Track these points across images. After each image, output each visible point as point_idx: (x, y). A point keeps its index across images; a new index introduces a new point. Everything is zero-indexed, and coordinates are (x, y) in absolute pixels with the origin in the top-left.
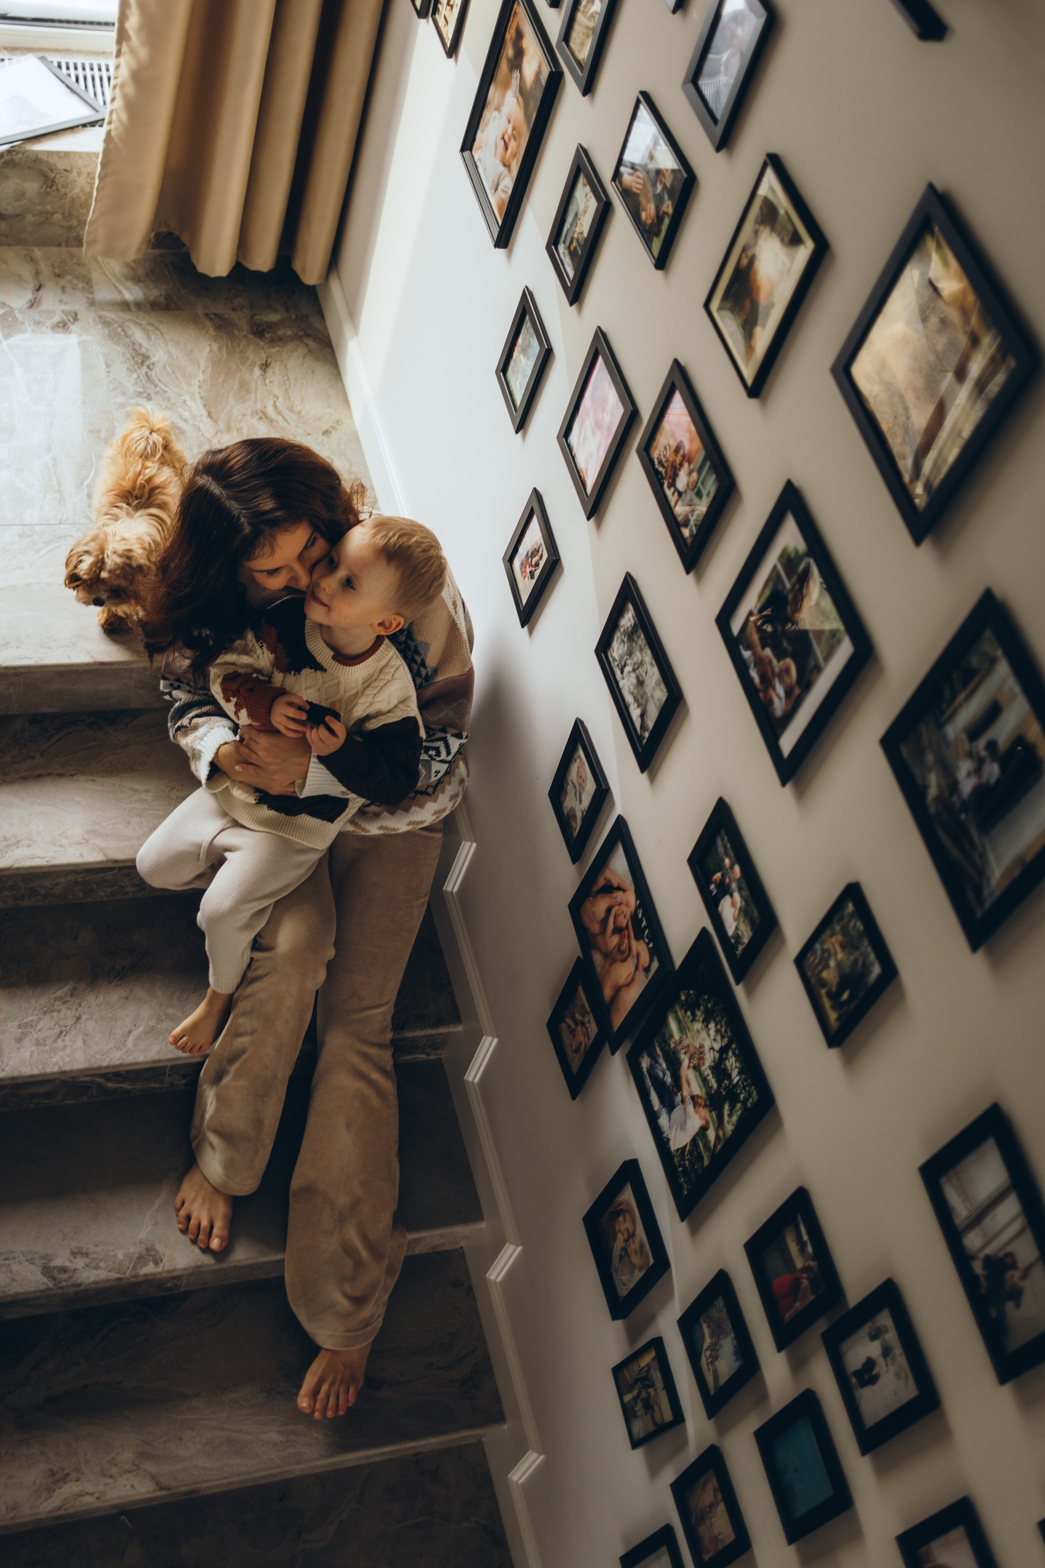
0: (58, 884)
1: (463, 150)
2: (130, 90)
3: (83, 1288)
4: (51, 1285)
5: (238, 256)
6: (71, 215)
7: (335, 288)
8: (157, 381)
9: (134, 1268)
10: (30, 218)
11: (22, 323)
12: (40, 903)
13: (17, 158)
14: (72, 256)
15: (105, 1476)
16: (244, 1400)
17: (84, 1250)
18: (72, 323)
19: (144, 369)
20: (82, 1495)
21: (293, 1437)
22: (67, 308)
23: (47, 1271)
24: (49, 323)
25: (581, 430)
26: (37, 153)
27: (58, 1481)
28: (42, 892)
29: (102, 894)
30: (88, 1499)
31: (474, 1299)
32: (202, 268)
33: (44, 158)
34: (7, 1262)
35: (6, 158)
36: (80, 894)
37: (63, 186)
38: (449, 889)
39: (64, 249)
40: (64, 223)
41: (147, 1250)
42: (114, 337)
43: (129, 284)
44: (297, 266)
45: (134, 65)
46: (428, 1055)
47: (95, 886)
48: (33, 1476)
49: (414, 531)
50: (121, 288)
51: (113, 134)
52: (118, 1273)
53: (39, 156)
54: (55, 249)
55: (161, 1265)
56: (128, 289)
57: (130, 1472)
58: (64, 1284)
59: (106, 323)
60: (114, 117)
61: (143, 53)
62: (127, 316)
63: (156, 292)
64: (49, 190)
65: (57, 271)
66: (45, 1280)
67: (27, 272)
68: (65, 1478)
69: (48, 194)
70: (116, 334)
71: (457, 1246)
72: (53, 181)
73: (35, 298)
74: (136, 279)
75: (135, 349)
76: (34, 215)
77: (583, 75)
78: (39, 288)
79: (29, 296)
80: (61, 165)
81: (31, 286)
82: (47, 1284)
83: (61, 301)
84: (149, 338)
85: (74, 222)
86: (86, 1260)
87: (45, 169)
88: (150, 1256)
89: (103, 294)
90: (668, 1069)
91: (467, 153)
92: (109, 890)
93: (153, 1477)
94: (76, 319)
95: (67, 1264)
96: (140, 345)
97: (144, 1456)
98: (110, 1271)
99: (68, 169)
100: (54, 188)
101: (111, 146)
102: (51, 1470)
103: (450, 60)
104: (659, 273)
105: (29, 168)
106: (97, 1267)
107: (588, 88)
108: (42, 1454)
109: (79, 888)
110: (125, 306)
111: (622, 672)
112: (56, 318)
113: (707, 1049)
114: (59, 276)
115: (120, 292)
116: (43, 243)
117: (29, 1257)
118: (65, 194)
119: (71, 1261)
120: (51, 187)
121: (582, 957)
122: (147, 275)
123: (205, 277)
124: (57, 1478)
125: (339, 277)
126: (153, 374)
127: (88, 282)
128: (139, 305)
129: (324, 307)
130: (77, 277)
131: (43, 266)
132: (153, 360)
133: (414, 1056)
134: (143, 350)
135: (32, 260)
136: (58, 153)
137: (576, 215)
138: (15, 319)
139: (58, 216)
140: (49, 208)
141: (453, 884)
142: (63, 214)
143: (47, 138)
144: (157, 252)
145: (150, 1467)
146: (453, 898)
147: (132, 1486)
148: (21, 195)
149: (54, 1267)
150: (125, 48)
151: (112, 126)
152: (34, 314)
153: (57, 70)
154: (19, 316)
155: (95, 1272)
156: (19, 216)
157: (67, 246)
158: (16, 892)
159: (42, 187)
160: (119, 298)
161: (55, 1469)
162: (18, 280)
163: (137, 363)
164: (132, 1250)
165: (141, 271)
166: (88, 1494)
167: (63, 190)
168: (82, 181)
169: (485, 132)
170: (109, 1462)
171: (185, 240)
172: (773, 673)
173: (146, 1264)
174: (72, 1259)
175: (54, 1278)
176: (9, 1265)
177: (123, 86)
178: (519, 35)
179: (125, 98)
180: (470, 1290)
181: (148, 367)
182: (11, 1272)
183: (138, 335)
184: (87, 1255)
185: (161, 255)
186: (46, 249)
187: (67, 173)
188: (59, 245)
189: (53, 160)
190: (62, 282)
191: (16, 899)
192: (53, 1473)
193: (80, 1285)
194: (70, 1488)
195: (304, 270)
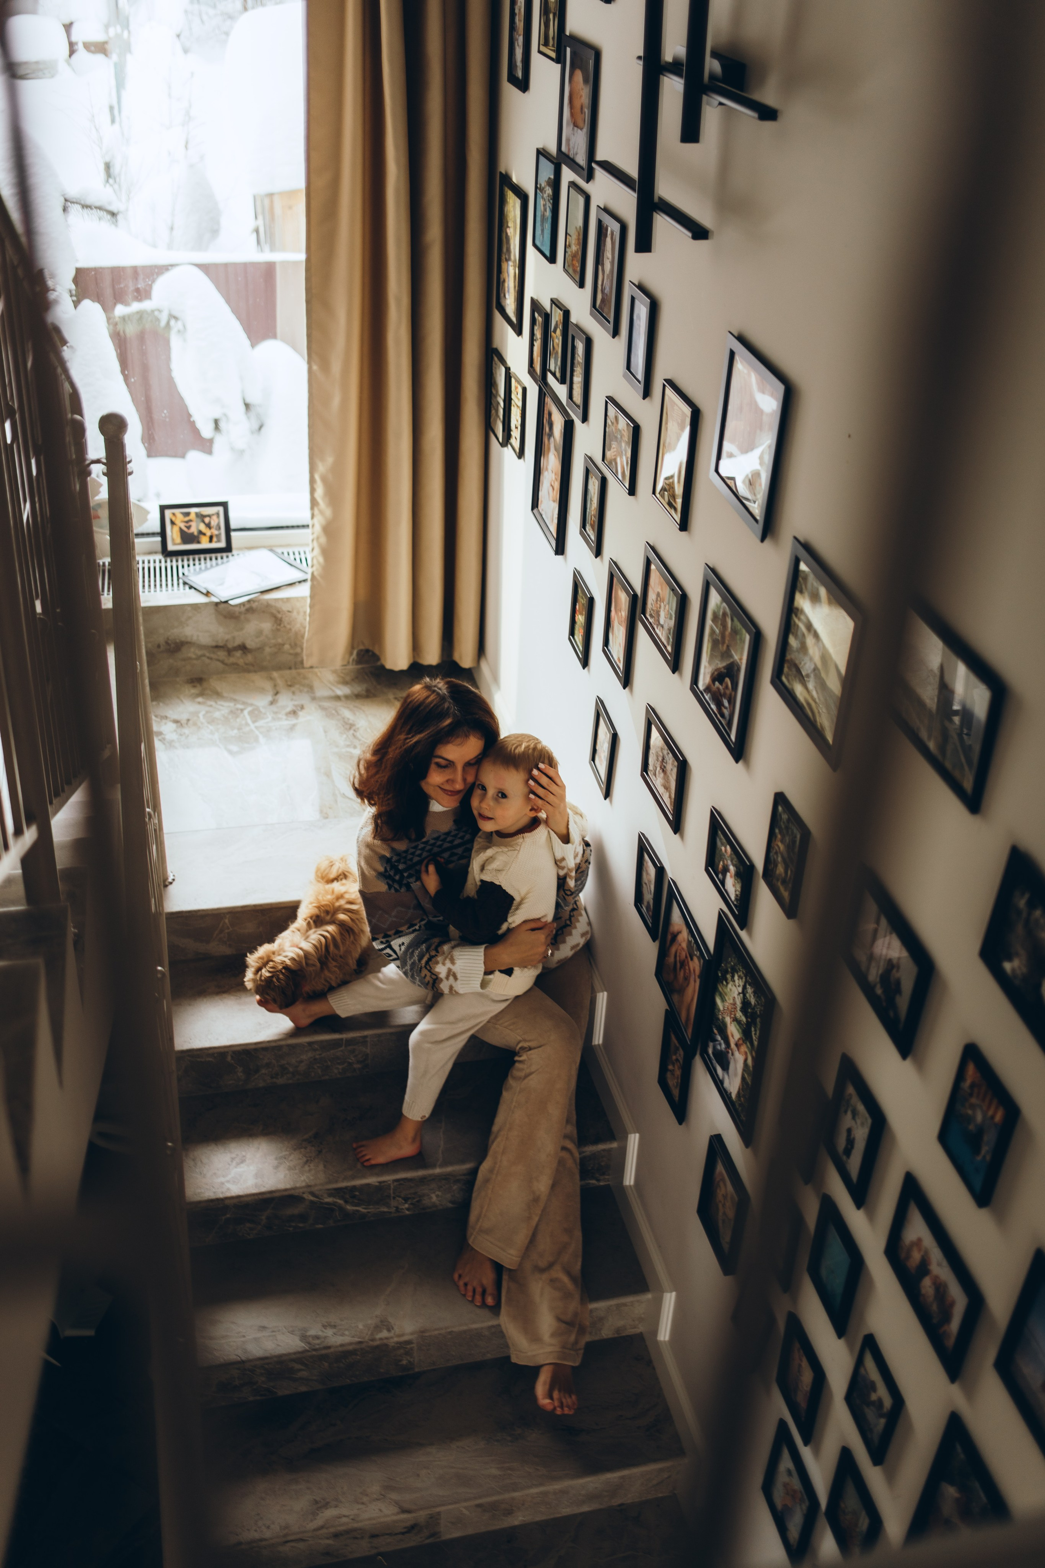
0: (301, 1062)
1: (532, 509)
2: (323, 540)
3: (332, 1350)
4: (307, 1348)
5: (414, 657)
6: (296, 645)
7: (484, 667)
8: (360, 738)
9: (372, 1334)
10: (268, 650)
11: (265, 714)
12: (290, 1081)
13: (254, 605)
14: (299, 674)
15: (358, 1503)
16: (468, 1446)
17: (332, 1324)
18: (301, 711)
19: (352, 732)
20: (340, 1518)
21: (509, 1472)
22: (296, 703)
23: (304, 1338)
24: (284, 712)
25: (613, 635)
26: (267, 601)
27: (320, 1507)
28: (291, 1070)
29: (336, 1071)
30: (344, 1520)
31: (654, 1368)
32: (389, 665)
33: (273, 603)
34: (274, 1333)
35: (247, 606)
36: (319, 1071)
37: (289, 624)
38: (596, 1043)
39: (294, 671)
40: (292, 651)
41: (382, 1322)
42: (329, 716)
43: (341, 686)
44: (456, 657)
45: (323, 522)
46: (598, 1180)
47: (329, 1063)
48: (301, 1504)
49: (519, 741)
50: (334, 688)
51: (315, 574)
52: (358, 1338)
53: (270, 602)
54: (288, 672)
55: (393, 1332)
56: (339, 689)
57: (377, 1499)
58: (317, 1347)
59: (323, 709)
60: (315, 562)
61: (328, 512)
62: (339, 704)
63: (359, 688)
64: (279, 627)
65: (289, 683)
66: (303, 1345)
67: (268, 685)
68: (326, 1505)
69: (278, 630)
70: (329, 714)
71: (638, 1331)
72: (281, 620)
73: (274, 700)
74: (345, 683)
75: (345, 722)
76: (270, 647)
77: (580, 411)
78: (277, 693)
79: (270, 698)
80: (285, 607)
81: (271, 693)
82: (304, 1347)
83: (292, 700)
84: (355, 714)
85: (298, 650)
86: (334, 1330)
87: (274, 612)
88: (384, 1325)
89: (321, 692)
90: (722, 1039)
91: (535, 511)
92: (340, 1067)
93: (397, 1503)
94: (302, 707)
95: (320, 1333)
96: (348, 719)
97: (389, 1488)
98: (353, 1337)
99: (290, 610)
100: (282, 625)
101: (315, 583)
102: (315, 1500)
103: (520, 460)
104: (632, 497)
105: (264, 612)
106: (343, 1335)
107: (585, 419)
108: (308, 1488)
109: (318, 1065)
110: (338, 698)
111: (655, 775)
112: (289, 709)
113: (736, 996)
114: (290, 686)
115: (333, 691)
116: (279, 667)
117: (291, 1329)
118: (290, 629)
119: (322, 1331)
120: (280, 625)
121: (668, 1008)
122: (353, 680)
123: (391, 672)
124: (320, 1505)
125: (486, 659)
126: (358, 734)
127: (311, 688)
128: (347, 697)
129: (477, 680)
130: (304, 685)
131: (280, 682)
132: (358, 726)
133: (587, 1182)
134: (351, 722)
135: (271, 679)
136: (282, 600)
137: (591, 499)
138: (260, 712)
139: (287, 647)
140: (280, 641)
141: (598, 1039)
142: (290, 645)
143: (274, 591)
144: (360, 666)
145: (394, 1496)
146: (600, 1048)
147: (380, 1510)
148: (260, 633)
149: (309, 1336)
150: (316, 511)
151: (314, 568)
152: (274, 708)
153: (282, 556)
154: (263, 710)
155: (341, 1338)
156: (260, 649)
157: (296, 668)
158: (271, 1070)
159: (273, 626)
160: (332, 694)
161: (318, 1499)
162: (262, 690)
163: (346, 729)
164: (369, 1322)
165: (348, 678)
166: (345, 1516)
167: (288, 627)
168: (300, 618)
169: (543, 490)
170: (361, 1493)
171: (377, 652)
172: (721, 695)
173: (381, 1331)
174: (324, 1330)
175: (309, 1343)
176: (275, 1336)
177: (318, 538)
178: (550, 414)
179: (320, 546)
180: (650, 1363)
181: (355, 731)
182: (276, 1340)
183: (347, 713)
184: (335, 1327)
185: (363, 668)
186: (281, 672)
187: (289, 613)
188: (290, 668)
189: (279, 605)
190: (293, 689)
191: (272, 1078)
192: (316, 1502)
193: (329, 1347)
194: (329, 1513)
195: (461, 658)
